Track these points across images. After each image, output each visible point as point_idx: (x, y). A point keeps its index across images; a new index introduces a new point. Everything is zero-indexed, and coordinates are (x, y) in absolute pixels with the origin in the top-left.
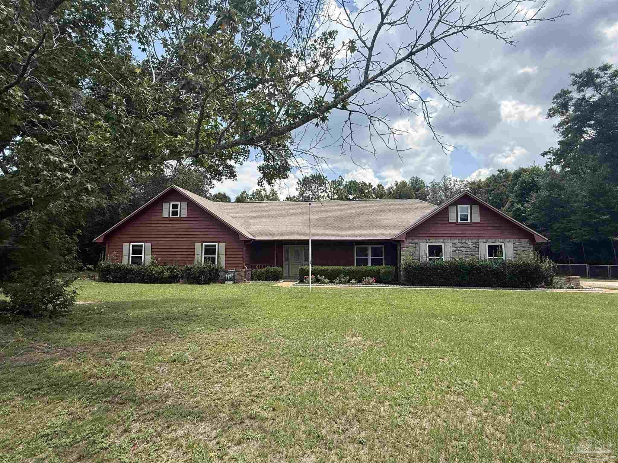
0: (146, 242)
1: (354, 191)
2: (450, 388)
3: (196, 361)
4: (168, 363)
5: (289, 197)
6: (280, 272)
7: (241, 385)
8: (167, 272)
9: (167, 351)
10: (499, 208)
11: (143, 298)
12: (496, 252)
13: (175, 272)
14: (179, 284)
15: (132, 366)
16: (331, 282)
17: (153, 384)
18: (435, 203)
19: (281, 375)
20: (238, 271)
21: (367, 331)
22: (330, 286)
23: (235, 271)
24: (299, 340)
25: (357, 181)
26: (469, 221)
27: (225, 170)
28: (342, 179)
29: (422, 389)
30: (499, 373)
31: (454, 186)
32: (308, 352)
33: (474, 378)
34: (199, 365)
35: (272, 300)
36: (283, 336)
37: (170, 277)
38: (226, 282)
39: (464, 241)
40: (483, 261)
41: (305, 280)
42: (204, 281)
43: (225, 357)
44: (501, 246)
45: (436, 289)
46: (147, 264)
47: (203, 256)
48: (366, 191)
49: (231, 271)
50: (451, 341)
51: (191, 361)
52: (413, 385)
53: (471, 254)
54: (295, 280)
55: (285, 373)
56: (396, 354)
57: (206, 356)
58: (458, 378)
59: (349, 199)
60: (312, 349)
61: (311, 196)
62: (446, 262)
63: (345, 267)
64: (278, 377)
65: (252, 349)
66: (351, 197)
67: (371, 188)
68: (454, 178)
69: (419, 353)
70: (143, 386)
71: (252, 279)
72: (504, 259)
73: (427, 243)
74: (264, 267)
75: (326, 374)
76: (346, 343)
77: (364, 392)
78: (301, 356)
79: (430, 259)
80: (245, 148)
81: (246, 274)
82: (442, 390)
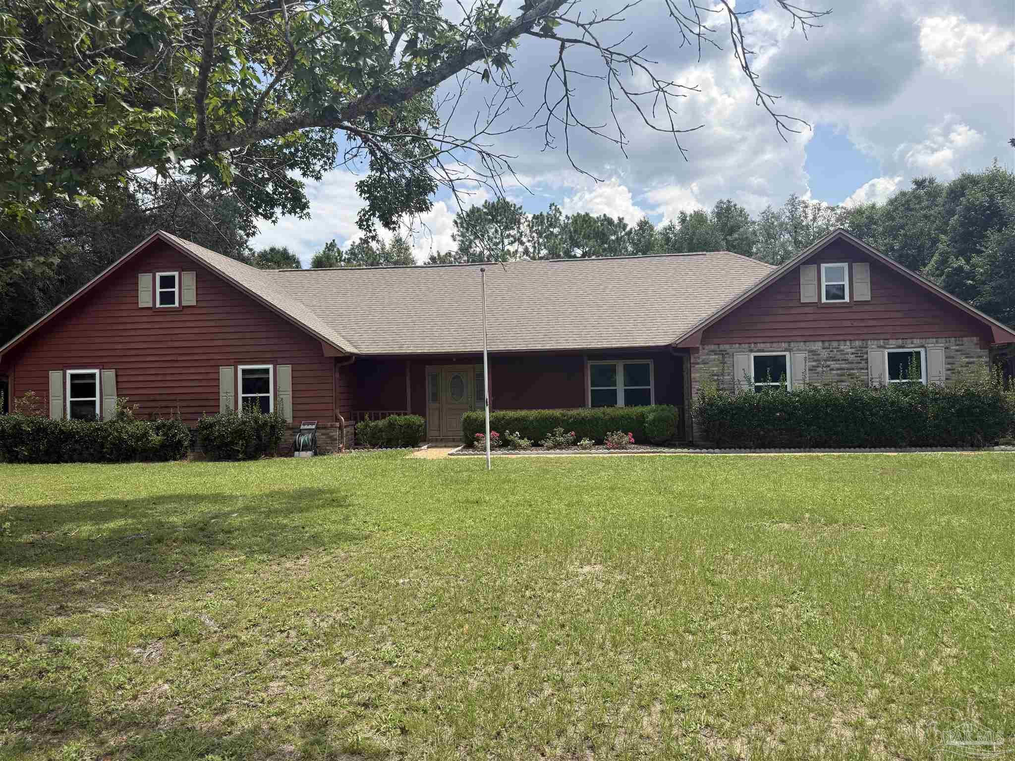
0: (102, 366)
1: (584, 237)
2: (796, 669)
3: (225, 632)
4: (160, 639)
5: (436, 255)
6: (420, 426)
7: (330, 682)
8: (158, 435)
9: (158, 611)
10: (915, 268)
11: (101, 497)
12: (906, 367)
13: (175, 435)
14: (185, 462)
15: (79, 648)
16: (536, 445)
17: (128, 687)
18: (771, 261)
19: (420, 655)
20: (323, 428)
21: (615, 550)
22: (534, 454)
23: (317, 428)
24: (462, 577)
25: (591, 215)
26: (847, 299)
27: (281, 193)
28: (557, 210)
29: (735, 673)
30: (905, 633)
31: (814, 219)
32: (482, 601)
33: (850, 647)
34: (235, 640)
35: (403, 489)
36: (426, 568)
37: (163, 446)
38: (296, 453)
39: (835, 344)
40: (876, 389)
41: (476, 443)
42: (245, 453)
43: (293, 621)
44: (918, 353)
45: (772, 455)
46: (108, 418)
47: (241, 395)
48: (613, 238)
49: (306, 427)
50: (801, 567)
51: (215, 632)
52: (715, 666)
53: (849, 375)
54: (457, 444)
55: (430, 651)
56: (680, 599)
57: (250, 621)
58: (814, 649)
59: (575, 256)
60: (490, 596)
61: (486, 253)
62: (794, 394)
63: (565, 411)
64: (413, 660)
65: (354, 600)
66: (578, 252)
67: (624, 230)
68: (815, 202)
69: (729, 597)
70: (104, 691)
71: (356, 444)
72: (924, 383)
73: (751, 351)
74: (384, 417)
75: (523, 650)
76: (567, 578)
77: (606, 685)
78: (466, 612)
79: (758, 389)
80: (324, 139)
81: (342, 432)
82: (779, 674)
